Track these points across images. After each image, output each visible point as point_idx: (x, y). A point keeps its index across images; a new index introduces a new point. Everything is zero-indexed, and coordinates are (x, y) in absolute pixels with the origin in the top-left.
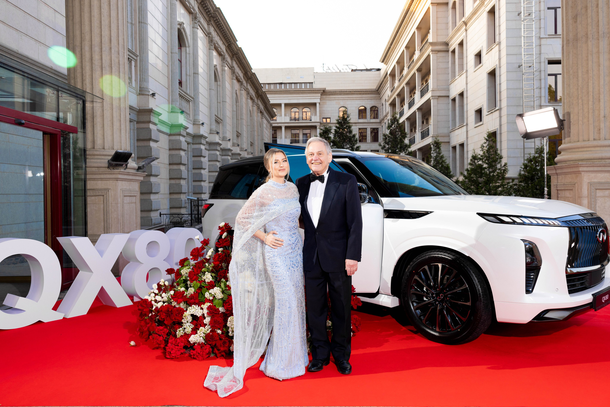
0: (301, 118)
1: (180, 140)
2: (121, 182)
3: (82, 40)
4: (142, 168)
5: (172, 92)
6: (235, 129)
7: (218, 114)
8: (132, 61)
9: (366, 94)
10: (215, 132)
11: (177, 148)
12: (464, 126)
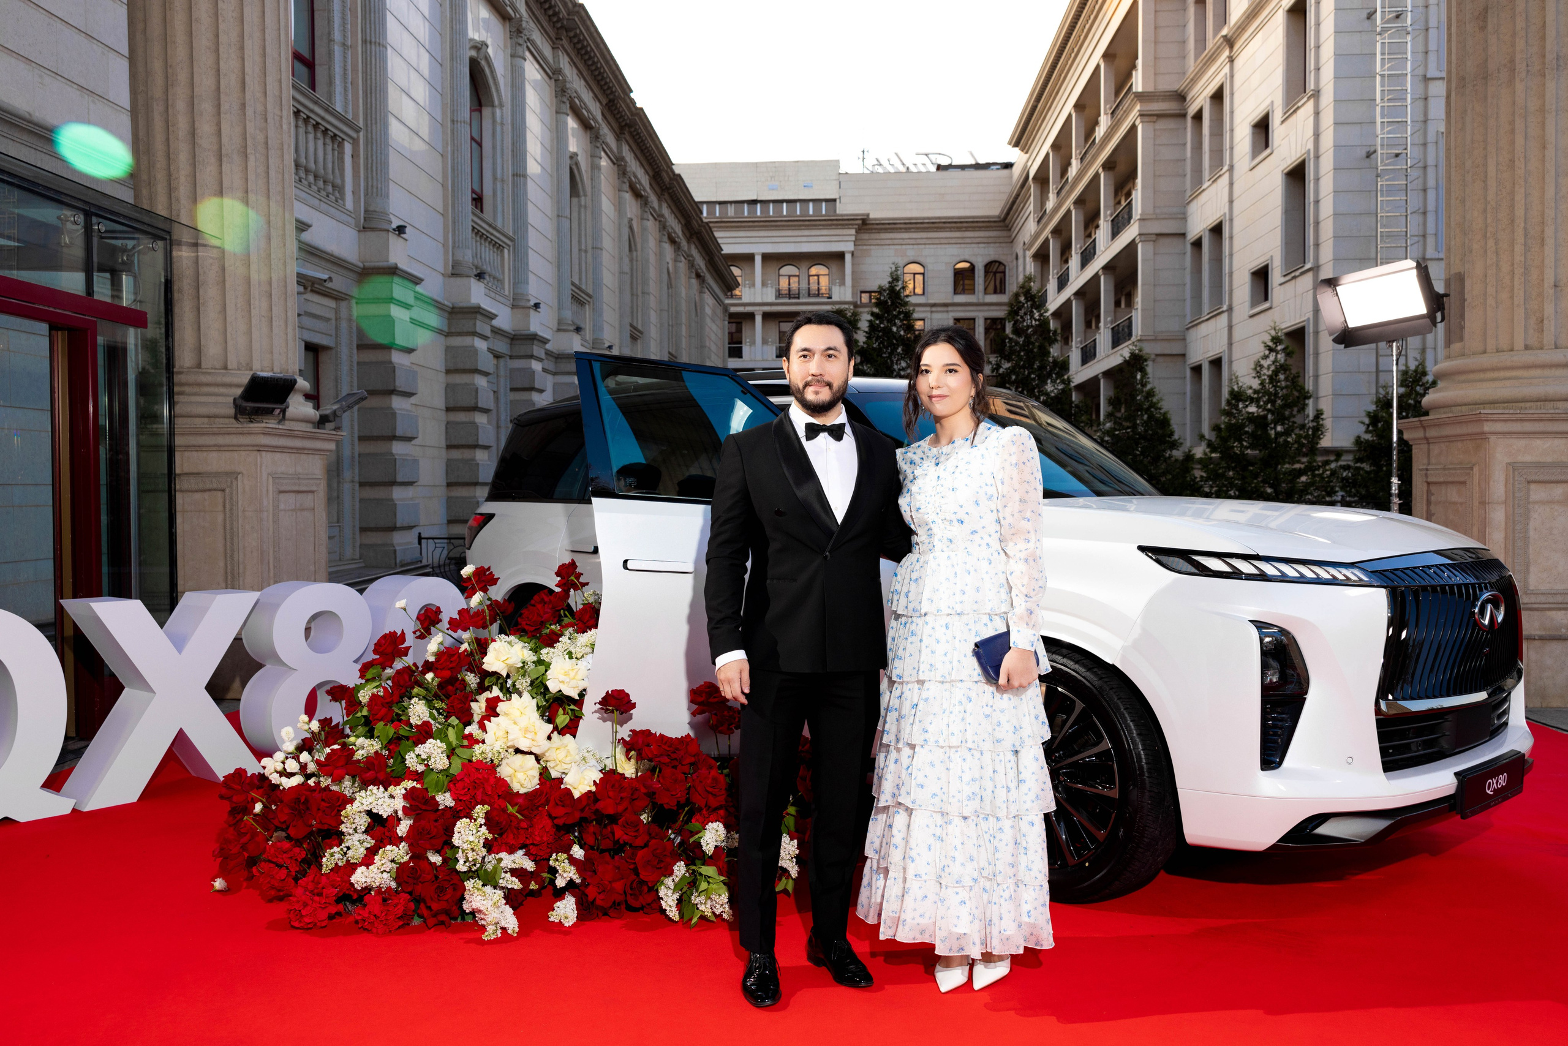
0: (804, 292)
1: (473, 346)
2: (269, 454)
3: (169, 82)
4: (331, 418)
5: (454, 222)
6: (628, 320)
7: (580, 279)
8: (346, 143)
9: (974, 229)
10: (572, 328)
11: (467, 367)
12: (1223, 312)
